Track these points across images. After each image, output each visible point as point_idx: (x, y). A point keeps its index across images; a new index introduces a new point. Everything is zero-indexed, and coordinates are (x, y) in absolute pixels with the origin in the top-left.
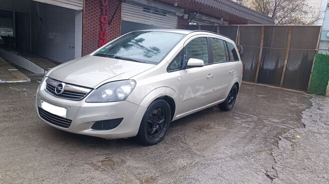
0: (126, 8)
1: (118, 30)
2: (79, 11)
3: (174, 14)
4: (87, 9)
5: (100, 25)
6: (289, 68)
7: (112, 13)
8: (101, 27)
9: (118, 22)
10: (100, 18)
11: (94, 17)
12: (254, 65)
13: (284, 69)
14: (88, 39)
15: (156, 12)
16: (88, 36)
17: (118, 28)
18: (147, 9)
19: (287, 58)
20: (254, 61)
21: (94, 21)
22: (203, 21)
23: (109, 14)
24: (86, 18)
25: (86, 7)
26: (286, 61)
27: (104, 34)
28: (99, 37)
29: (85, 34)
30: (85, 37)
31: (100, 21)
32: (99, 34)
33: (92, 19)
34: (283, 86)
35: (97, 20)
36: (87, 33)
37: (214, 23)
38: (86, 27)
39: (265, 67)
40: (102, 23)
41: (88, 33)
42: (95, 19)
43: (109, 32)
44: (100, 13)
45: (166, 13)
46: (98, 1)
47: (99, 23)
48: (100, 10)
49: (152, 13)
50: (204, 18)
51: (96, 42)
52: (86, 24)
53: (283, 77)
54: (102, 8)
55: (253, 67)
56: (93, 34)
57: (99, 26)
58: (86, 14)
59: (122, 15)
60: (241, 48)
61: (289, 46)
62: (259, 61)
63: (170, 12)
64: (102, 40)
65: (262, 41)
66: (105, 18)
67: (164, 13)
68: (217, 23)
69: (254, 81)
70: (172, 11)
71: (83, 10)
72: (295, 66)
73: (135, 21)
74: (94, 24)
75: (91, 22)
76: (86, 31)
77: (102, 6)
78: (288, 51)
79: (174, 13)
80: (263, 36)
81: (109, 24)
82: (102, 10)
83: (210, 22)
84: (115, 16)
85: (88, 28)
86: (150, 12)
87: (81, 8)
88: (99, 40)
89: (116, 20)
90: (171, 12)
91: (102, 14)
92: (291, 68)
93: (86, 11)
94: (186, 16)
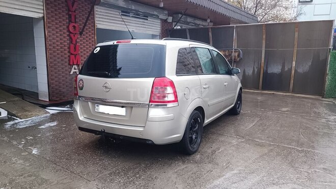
0: (101, 12)
1: (92, 42)
2: (38, 20)
3: (157, 17)
4: (49, 16)
5: (69, 35)
6: (299, 71)
7: (83, 19)
8: (71, 38)
9: (92, 30)
10: (68, 27)
11: (60, 26)
12: (256, 70)
13: (293, 72)
14: (55, 56)
15: (137, 15)
16: (54, 52)
17: (92, 38)
18: (125, 12)
19: (295, 58)
20: (256, 65)
21: (60, 31)
22: (188, 23)
23: (80, 21)
24: (49, 27)
25: (48, 13)
26: (294, 63)
27: (75, 48)
28: (69, 52)
29: (50, 50)
30: (51, 54)
31: (69, 31)
32: (69, 48)
33: (57, 28)
34: (293, 92)
35: (64, 29)
36: (52, 47)
37: (199, 25)
38: (50, 41)
39: (269, 71)
40: (71, 33)
41: (54, 47)
42: (61, 28)
43: (81, 45)
44: (68, 21)
45: (147, 17)
46: (59, 2)
47: (68, 33)
48: (67, 16)
49: (132, 17)
50: (189, 20)
51: (65, 58)
52: (49, 36)
53: (292, 82)
54: (70, 13)
55: (256, 72)
56: (61, 48)
57: (68, 38)
58: (49, 23)
59: (96, 22)
60: (239, 52)
61: (296, 46)
62: (262, 65)
63: (152, 16)
64: (74, 56)
65: (264, 42)
66: (74, 27)
67: (146, 16)
68: (202, 25)
69: (258, 89)
70: (155, 13)
71: (44, 17)
72: (305, 68)
73: (113, 28)
74: (61, 35)
75: (57, 33)
76: (50, 45)
77: (69, 10)
78: (295, 51)
79: (157, 15)
80: (264, 37)
81: (81, 34)
82: (70, 16)
83: (196, 24)
84: (87, 24)
85: (54, 41)
86: (129, 16)
87: (41, 15)
88: (69, 56)
89: (89, 28)
90: (154, 15)
91: (70, 21)
92: (300, 70)
93: (48, 18)
94: (170, 19)
